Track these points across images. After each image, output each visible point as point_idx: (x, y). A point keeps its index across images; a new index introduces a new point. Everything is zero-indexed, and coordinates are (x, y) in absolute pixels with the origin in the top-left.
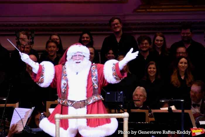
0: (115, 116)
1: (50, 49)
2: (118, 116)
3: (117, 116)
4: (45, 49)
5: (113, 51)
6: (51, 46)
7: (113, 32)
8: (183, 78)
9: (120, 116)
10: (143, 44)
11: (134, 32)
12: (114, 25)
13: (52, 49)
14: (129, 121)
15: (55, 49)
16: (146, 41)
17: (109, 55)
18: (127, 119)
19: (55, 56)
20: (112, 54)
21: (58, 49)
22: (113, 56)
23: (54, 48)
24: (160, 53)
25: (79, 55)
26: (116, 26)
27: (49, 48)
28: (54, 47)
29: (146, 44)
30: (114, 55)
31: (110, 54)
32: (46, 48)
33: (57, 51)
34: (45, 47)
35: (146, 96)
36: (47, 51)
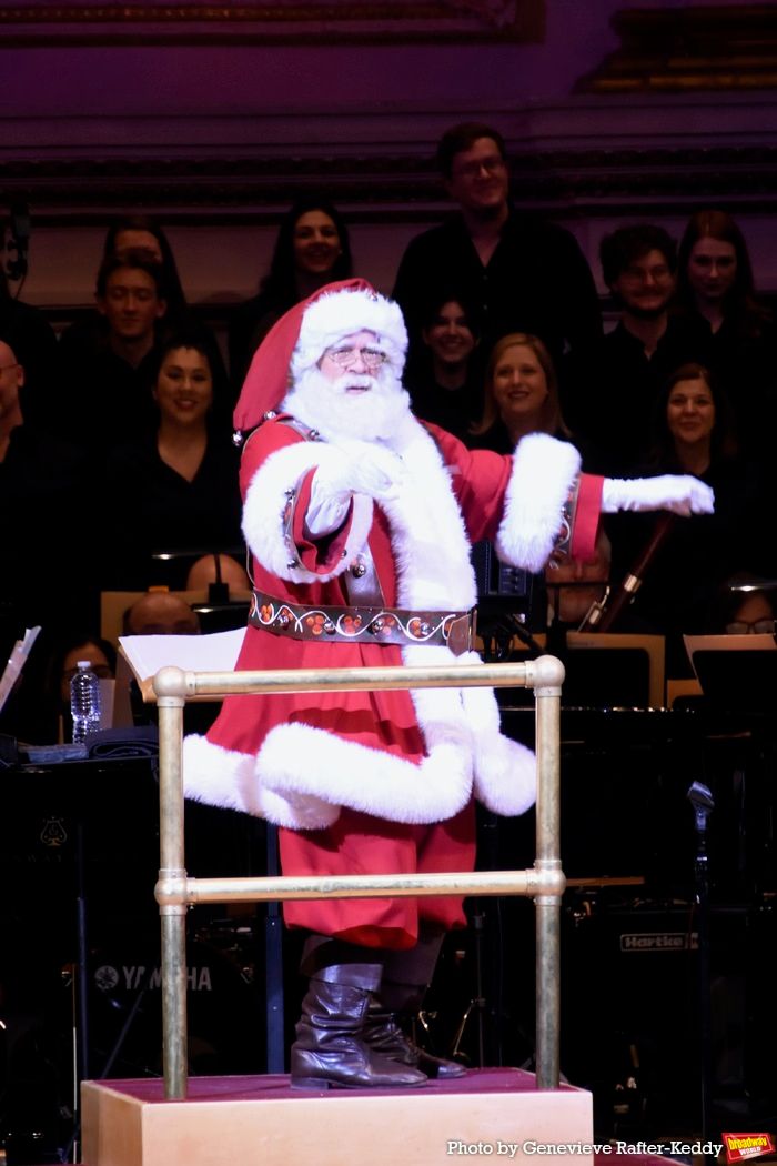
0: (487, 678)
1: (118, 305)
2: (504, 677)
3: (496, 678)
4: (93, 301)
5: (463, 306)
6: (124, 290)
7: (457, 206)
9: (514, 677)
10: (641, 273)
11: (580, 201)
12: (474, 166)
13: (131, 307)
14: (565, 700)
15: (144, 307)
17: (440, 330)
18: (556, 692)
19: (149, 344)
20: (460, 322)
21: (164, 303)
22: (462, 337)
23: (142, 299)
25: (363, 350)
26: (484, 172)
27: (117, 297)
28: (138, 291)
29: (656, 271)
30: (472, 331)
31: (445, 322)
32: (96, 295)
33: (160, 314)
34: (94, 288)
35: (609, 559)
36: (103, 312)
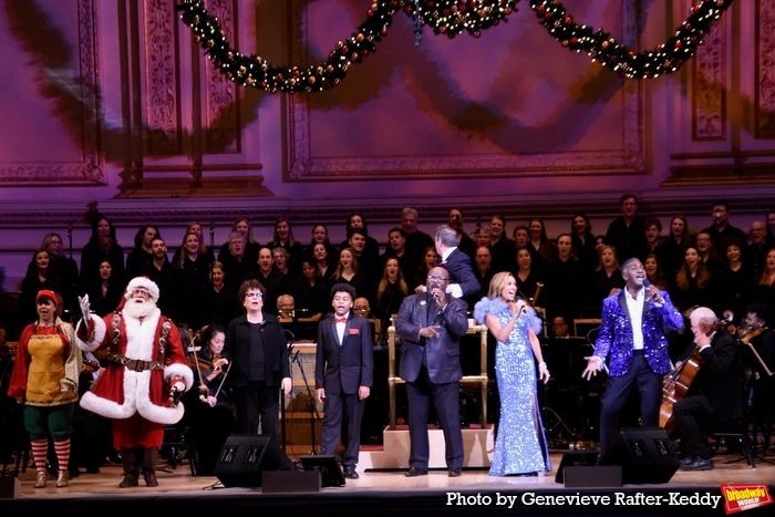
8: (693, 275)
16: (653, 226)
24: (679, 243)
